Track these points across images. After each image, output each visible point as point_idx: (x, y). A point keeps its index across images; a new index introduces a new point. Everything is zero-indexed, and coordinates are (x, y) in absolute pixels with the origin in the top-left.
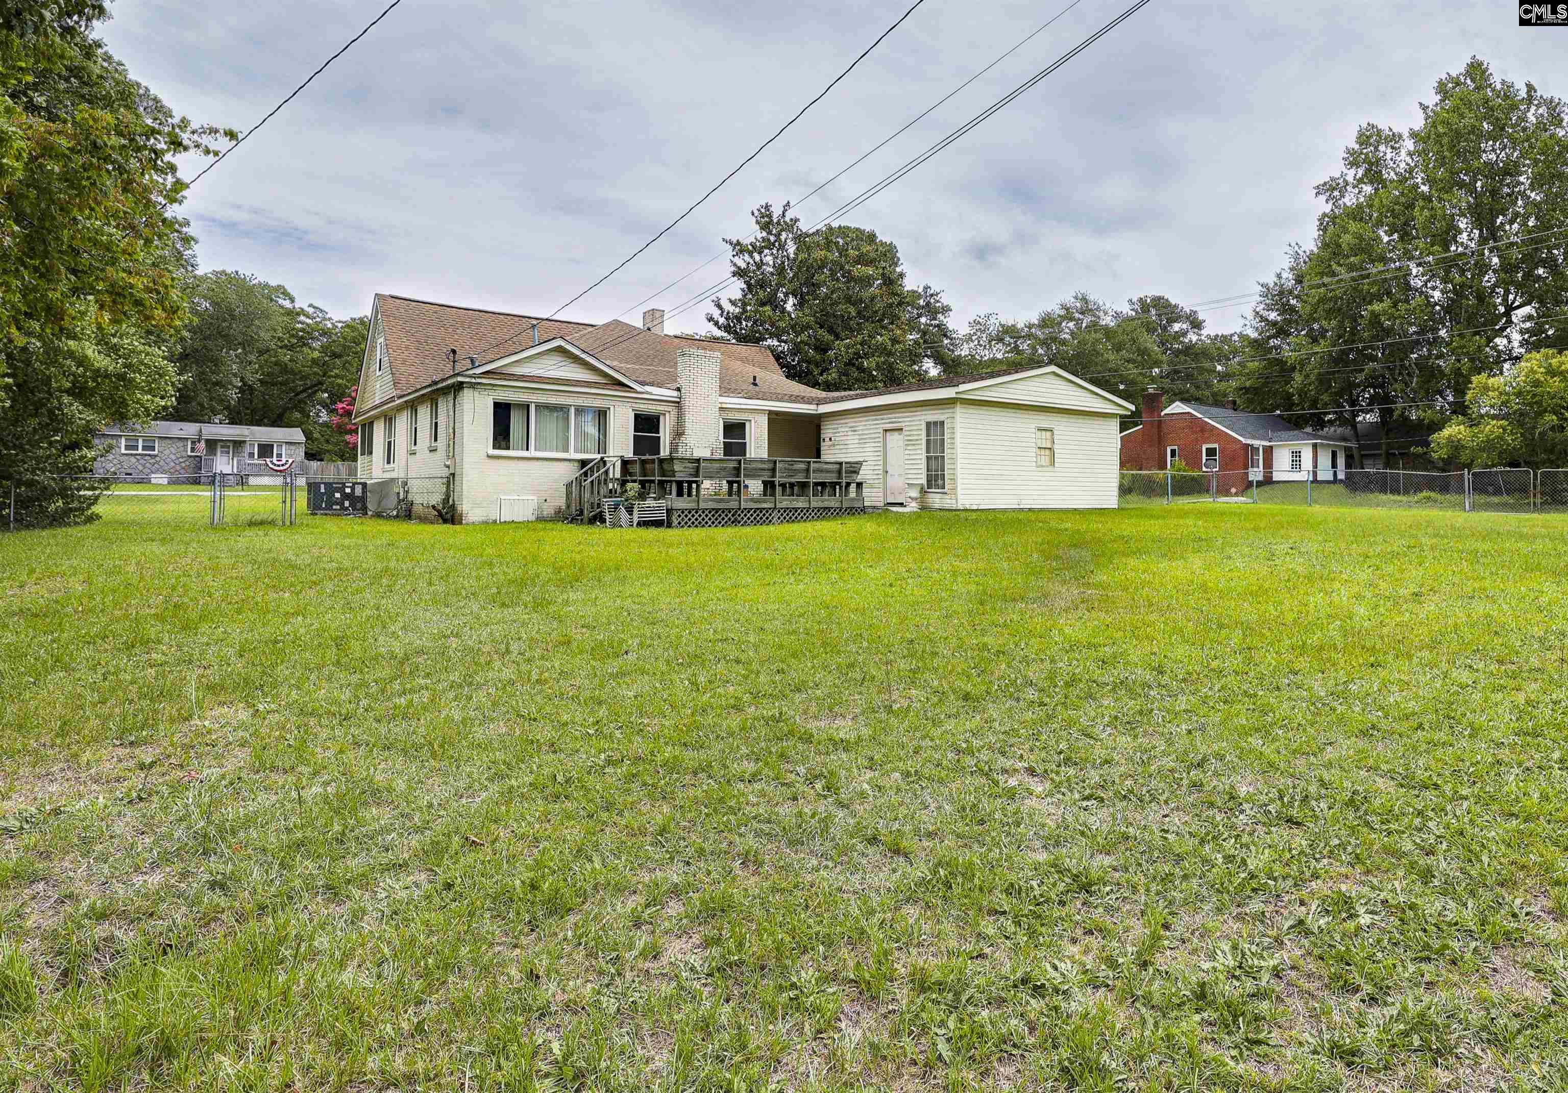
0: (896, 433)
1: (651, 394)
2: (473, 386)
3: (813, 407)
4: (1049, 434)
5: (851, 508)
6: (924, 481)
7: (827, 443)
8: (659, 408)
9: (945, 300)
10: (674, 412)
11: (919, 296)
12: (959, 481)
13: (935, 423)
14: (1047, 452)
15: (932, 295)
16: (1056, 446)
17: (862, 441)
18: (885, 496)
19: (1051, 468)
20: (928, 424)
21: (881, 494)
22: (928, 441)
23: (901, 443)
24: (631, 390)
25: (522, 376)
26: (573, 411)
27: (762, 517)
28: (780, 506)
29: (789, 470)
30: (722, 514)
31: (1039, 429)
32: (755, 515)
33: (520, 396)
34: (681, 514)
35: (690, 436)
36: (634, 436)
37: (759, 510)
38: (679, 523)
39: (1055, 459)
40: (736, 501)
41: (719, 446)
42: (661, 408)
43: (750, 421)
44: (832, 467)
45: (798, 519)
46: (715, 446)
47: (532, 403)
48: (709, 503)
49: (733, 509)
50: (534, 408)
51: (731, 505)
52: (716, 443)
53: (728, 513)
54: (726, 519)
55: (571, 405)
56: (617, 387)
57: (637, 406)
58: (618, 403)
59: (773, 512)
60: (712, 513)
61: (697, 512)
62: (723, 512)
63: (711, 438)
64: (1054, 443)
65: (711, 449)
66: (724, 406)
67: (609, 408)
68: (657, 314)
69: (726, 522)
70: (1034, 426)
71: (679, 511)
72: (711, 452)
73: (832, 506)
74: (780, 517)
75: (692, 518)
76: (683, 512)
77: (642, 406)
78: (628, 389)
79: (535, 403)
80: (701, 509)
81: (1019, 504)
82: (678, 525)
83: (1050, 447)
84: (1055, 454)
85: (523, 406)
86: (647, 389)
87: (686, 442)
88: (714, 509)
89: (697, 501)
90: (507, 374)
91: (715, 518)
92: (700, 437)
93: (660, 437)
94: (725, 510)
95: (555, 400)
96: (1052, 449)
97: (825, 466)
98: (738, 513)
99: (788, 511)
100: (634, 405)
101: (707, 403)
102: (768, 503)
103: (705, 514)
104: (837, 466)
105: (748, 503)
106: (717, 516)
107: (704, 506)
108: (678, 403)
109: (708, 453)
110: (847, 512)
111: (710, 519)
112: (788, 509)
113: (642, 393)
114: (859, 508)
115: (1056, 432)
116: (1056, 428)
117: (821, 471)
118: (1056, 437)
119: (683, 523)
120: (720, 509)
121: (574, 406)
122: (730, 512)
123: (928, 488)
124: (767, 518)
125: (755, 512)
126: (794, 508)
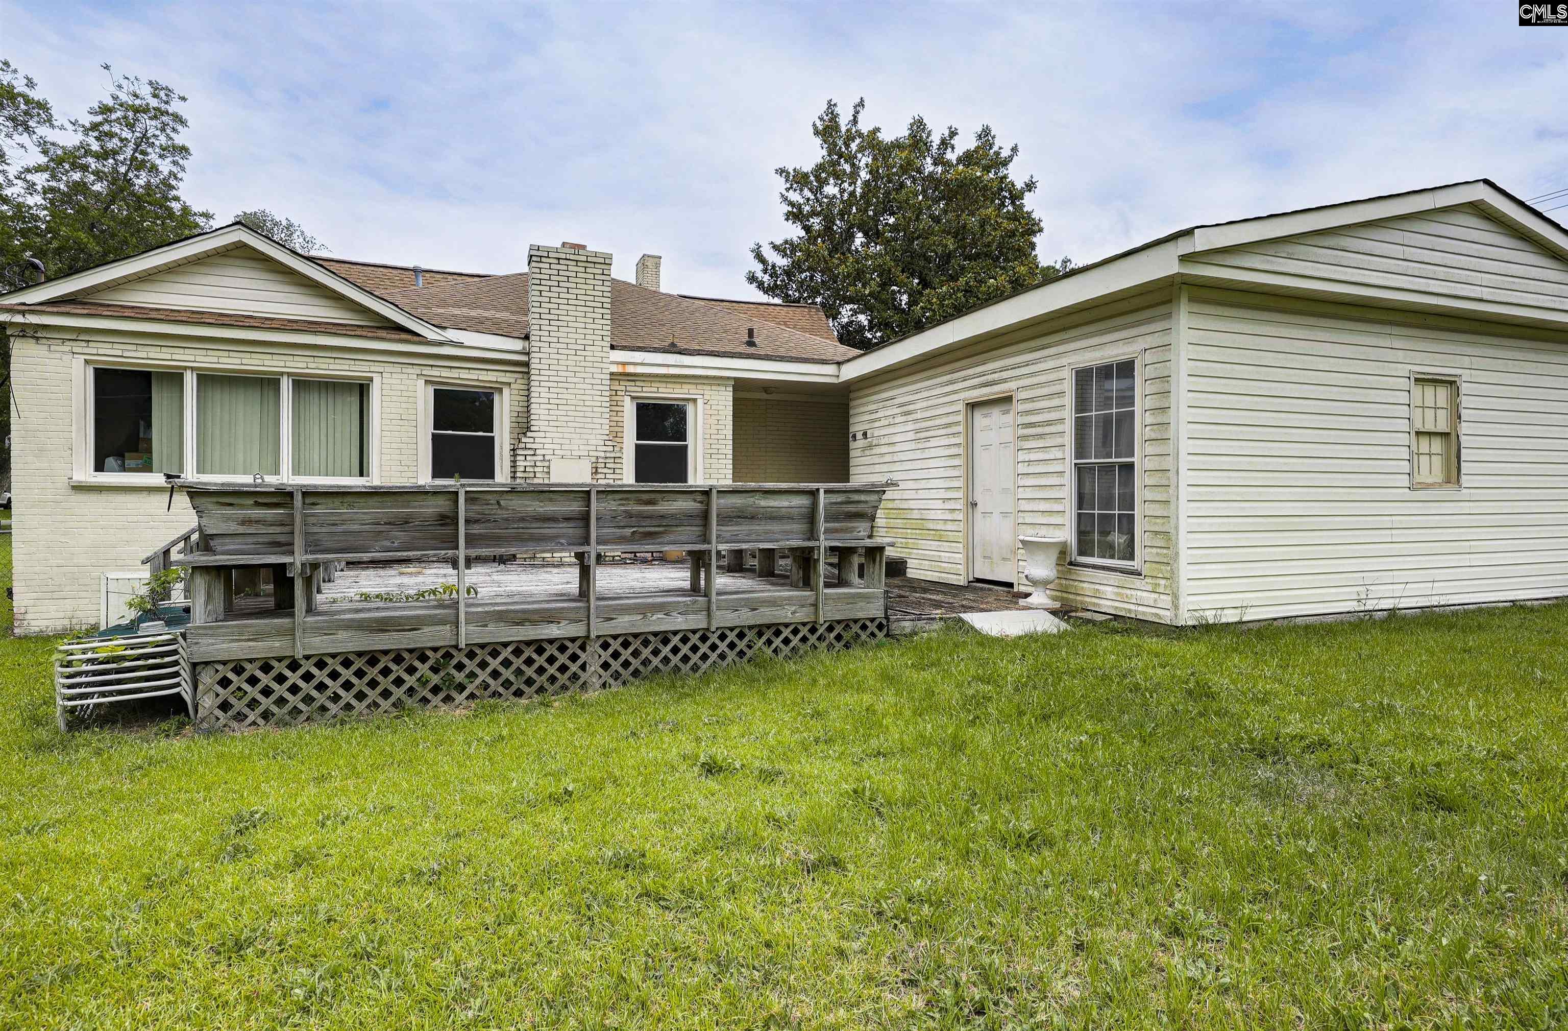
0: (995, 411)
1: (460, 345)
2: (34, 333)
3: (831, 369)
4: (1443, 393)
5: (847, 624)
6: (1067, 534)
7: (860, 443)
8: (484, 376)
10: (519, 385)
12: (1184, 541)
13: (1105, 372)
14: (1437, 445)
16: (1464, 428)
17: (922, 436)
18: (970, 560)
19: (1448, 493)
20: (1083, 377)
21: (960, 558)
22: (1081, 426)
23: (1008, 435)
24: (416, 338)
25: (152, 309)
26: (286, 386)
27: (546, 665)
28: (607, 629)
29: (642, 516)
30: (394, 667)
31: (1416, 380)
32: (518, 662)
33: (151, 355)
34: (231, 676)
35: (542, 435)
36: (434, 436)
37: (533, 648)
38: (225, 706)
39: (1463, 464)
40: (443, 622)
41: (613, 455)
42: (491, 377)
43: (695, 400)
44: (786, 504)
45: (672, 664)
46: (602, 454)
47: (186, 368)
48: (342, 635)
49: (435, 649)
50: (190, 382)
51: (427, 637)
52: (605, 448)
53: (417, 664)
54: (410, 681)
55: (282, 374)
56: (382, 334)
57: (435, 372)
58: (389, 368)
59: (583, 648)
60: (354, 668)
61: (294, 666)
62: (398, 660)
63: (593, 437)
64: (1459, 417)
65: (594, 460)
66: (630, 369)
67: (371, 379)
68: (650, 263)
69: (411, 691)
70: (1404, 370)
71: (220, 667)
72: (606, 471)
73: (787, 621)
74: (611, 661)
75: (275, 686)
76: (238, 670)
77: (445, 373)
78: (409, 337)
79: (192, 369)
80: (307, 657)
81: (1359, 601)
82: (219, 713)
83: (1448, 431)
84: (1463, 451)
85: (174, 378)
86: (452, 334)
87: (534, 446)
88: (360, 654)
89: (291, 632)
90: (109, 306)
91: (366, 679)
92: (566, 435)
93: (493, 437)
94: (406, 655)
95: (239, 361)
96: (1453, 437)
97: (763, 503)
98: (454, 662)
99: (636, 644)
100: (427, 371)
101: (583, 364)
102: (563, 623)
103: (327, 671)
104: (804, 501)
105: (491, 627)
106: (373, 673)
107: (319, 644)
108: (527, 364)
109: (596, 473)
110: (832, 635)
111: (347, 686)
112: (636, 636)
113: (441, 344)
114: (872, 620)
115: (1464, 388)
116: (1466, 375)
117: (752, 517)
118: (1465, 401)
119: (239, 705)
120: (386, 652)
121: (289, 374)
122: (423, 658)
123: (1081, 553)
124: (563, 669)
125: (517, 652)
126: (655, 634)
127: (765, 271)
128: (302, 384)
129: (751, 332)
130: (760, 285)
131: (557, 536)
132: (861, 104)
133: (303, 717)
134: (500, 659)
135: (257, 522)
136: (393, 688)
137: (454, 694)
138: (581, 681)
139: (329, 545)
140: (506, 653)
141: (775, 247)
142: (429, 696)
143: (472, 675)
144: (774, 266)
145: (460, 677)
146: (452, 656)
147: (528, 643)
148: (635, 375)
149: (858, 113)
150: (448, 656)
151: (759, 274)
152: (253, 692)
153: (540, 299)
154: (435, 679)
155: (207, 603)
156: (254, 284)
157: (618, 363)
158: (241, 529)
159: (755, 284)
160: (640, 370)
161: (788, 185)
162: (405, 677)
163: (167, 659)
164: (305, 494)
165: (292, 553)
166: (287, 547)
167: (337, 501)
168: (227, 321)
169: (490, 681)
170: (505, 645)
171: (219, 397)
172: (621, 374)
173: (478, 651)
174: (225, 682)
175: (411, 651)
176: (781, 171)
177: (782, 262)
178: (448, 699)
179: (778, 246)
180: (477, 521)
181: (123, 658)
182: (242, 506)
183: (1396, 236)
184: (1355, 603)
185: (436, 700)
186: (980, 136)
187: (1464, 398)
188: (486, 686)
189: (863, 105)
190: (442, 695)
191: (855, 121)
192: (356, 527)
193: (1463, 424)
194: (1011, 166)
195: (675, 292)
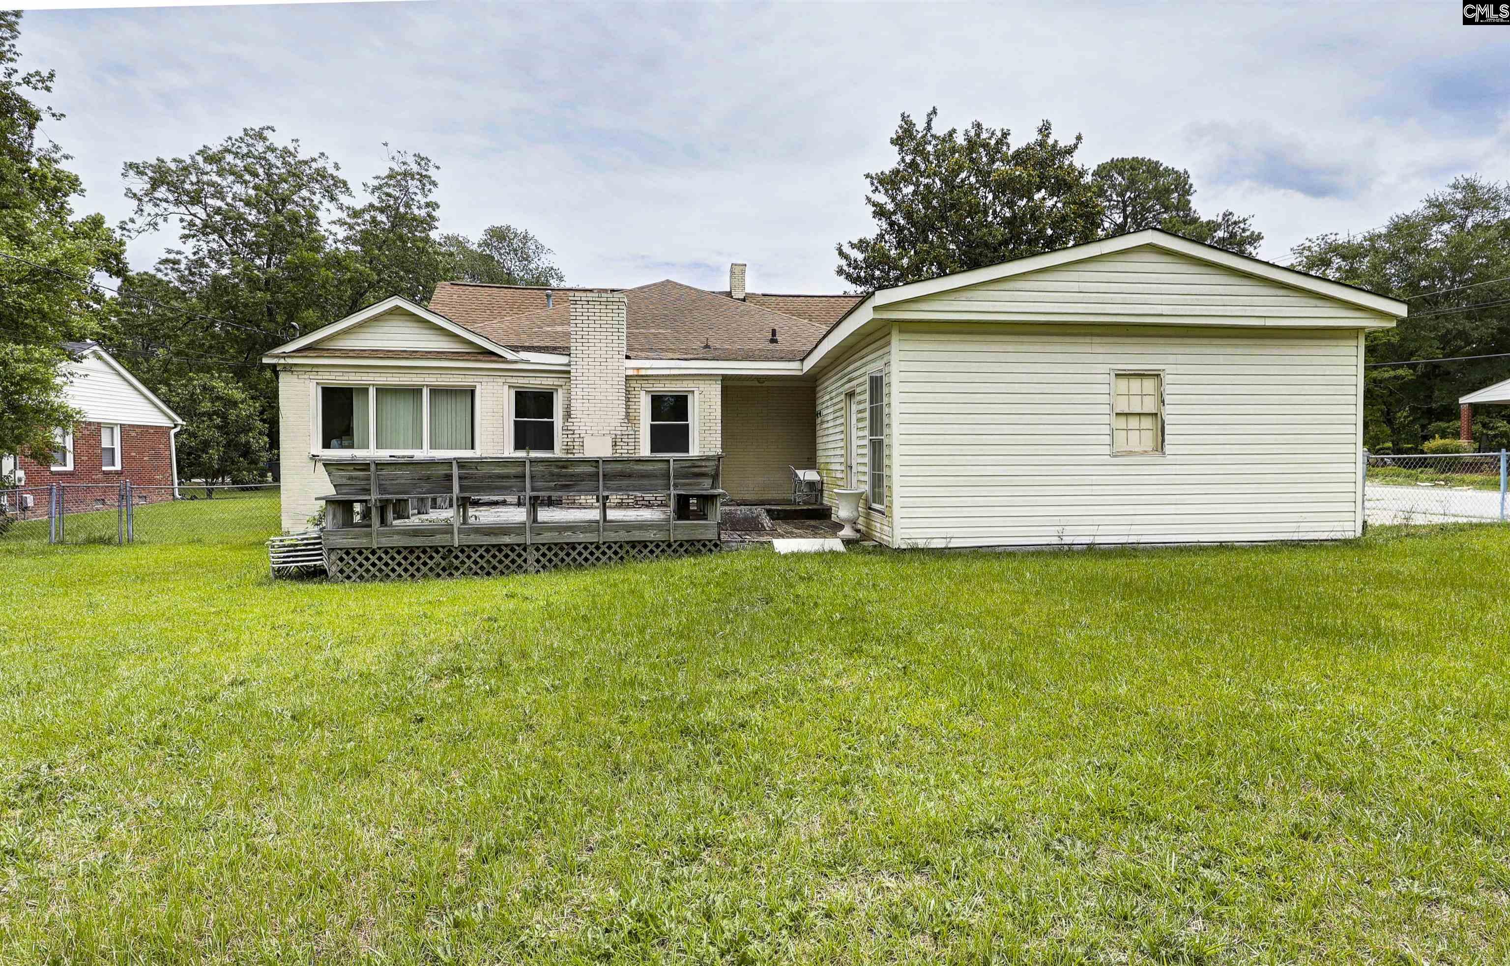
1: (528, 362)
2: (289, 368)
4: (1149, 385)
5: (692, 543)
6: (868, 488)
7: (819, 420)
8: (545, 382)
9: (1255, 227)
10: (566, 387)
11: (1218, 226)
12: (897, 491)
14: (1147, 423)
15: (1235, 223)
16: (1167, 409)
17: (835, 416)
19: (1154, 458)
20: (872, 379)
22: (872, 412)
24: (500, 359)
25: (351, 350)
26: (426, 393)
27: (503, 559)
28: (539, 540)
29: (560, 476)
30: (422, 556)
31: (1116, 375)
32: (488, 556)
33: (351, 378)
34: (344, 556)
35: (578, 420)
36: (516, 423)
37: (496, 549)
38: (342, 571)
39: (1166, 437)
40: (446, 533)
41: (627, 433)
42: (550, 382)
43: (693, 392)
44: (651, 468)
45: (578, 562)
46: (619, 433)
47: (370, 385)
48: (396, 537)
49: (443, 547)
50: (372, 393)
51: (438, 540)
52: (621, 428)
53: (434, 554)
54: (431, 563)
55: (423, 386)
56: (480, 357)
57: (514, 380)
58: (485, 379)
59: (525, 550)
60: (403, 555)
61: (373, 552)
62: (424, 552)
63: (613, 421)
64: (1163, 402)
65: (614, 436)
66: (643, 372)
67: (475, 386)
68: (737, 270)
69: (431, 569)
70: (1105, 368)
71: (339, 552)
72: (622, 444)
73: (650, 539)
74: (541, 558)
75: (365, 562)
76: (348, 553)
77: (521, 381)
78: (496, 358)
79: (373, 385)
80: (380, 548)
81: (1059, 537)
82: (339, 575)
83: (1154, 412)
84: (1167, 427)
85: (365, 391)
86: (524, 355)
87: (572, 428)
88: (405, 548)
89: (370, 535)
90: (328, 350)
91: (409, 562)
92: (595, 420)
93: (553, 422)
94: (428, 550)
95: (397, 379)
96: (1159, 415)
97: (636, 467)
98: (454, 554)
99: (555, 549)
100: (510, 380)
101: (605, 371)
102: (512, 535)
103: (389, 556)
104: (662, 466)
105: (472, 537)
106: (412, 558)
107: (385, 542)
108: (569, 372)
109: (616, 445)
110: (682, 550)
111: (399, 564)
112: (556, 544)
113: (516, 362)
114: (710, 541)
115: (1167, 379)
116: (1169, 369)
117: (630, 476)
118: (1168, 389)
119: (348, 571)
120: (418, 548)
121: (427, 386)
122: (437, 552)
123: (874, 502)
124: (513, 561)
125: (487, 551)
126: (567, 544)
127: (849, 265)
128: (435, 392)
129: (774, 332)
130: (849, 277)
131: (511, 487)
132: (934, 112)
133: (378, 579)
134: (478, 554)
135: (356, 478)
136: (422, 567)
137: (453, 572)
138: (524, 569)
139: (391, 490)
140: (481, 551)
141: (853, 246)
142: (441, 572)
143: (463, 562)
144: (855, 261)
145: (456, 563)
146: (452, 552)
147: (494, 546)
148: (647, 376)
149: (931, 120)
150: (450, 551)
151: (845, 268)
152: (354, 565)
153: (577, 329)
154: (443, 563)
155: (333, 519)
156: (407, 330)
157: (633, 369)
158: (349, 482)
159: (843, 276)
160: (649, 372)
161: (874, 188)
162: (428, 561)
163: (317, 547)
164: (377, 464)
165: (370, 495)
166: (367, 491)
167: (393, 467)
168: (390, 354)
169: (473, 566)
170: (481, 546)
171: (389, 401)
172: (637, 376)
173: (466, 549)
174: (341, 559)
175: (431, 547)
176: (867, 176)
177: (860, 256)
178: (451, 575)
179: (855, 244)
180: (466, 478)
181: (297, 545)
182: (348, 470)
183: (1073, 276)
184: (1057, 538)
185: (444, 575)
186: (1041, 130)
187: (1167, 386)
188: (471, 569)
189: (935, 113)
190: (447, 572)
191: (929, 128)
192: (403, 481)
193: (1167, 407)
194: (1076, 154)
195: (759, 291)
